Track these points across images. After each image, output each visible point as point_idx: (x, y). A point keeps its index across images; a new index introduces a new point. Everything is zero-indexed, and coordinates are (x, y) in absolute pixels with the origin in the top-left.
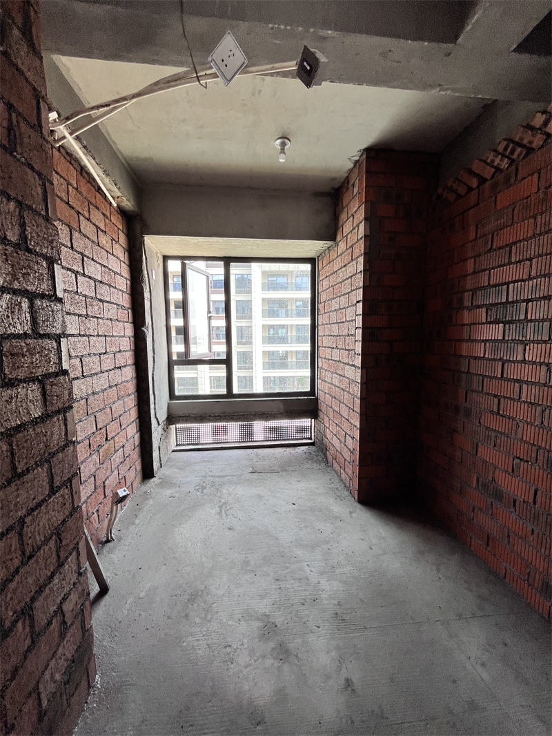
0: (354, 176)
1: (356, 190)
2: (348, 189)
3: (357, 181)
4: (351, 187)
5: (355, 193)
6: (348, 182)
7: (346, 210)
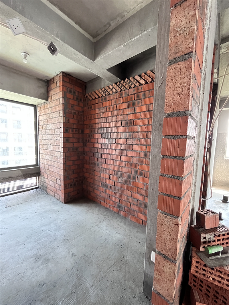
0: (57, 79)
1: (58, 85)
2: (54, 82)
3: (58, 81)
4: (56, 83)
5: (57, 86)
6: (54, 80)
7: (53, 90)
